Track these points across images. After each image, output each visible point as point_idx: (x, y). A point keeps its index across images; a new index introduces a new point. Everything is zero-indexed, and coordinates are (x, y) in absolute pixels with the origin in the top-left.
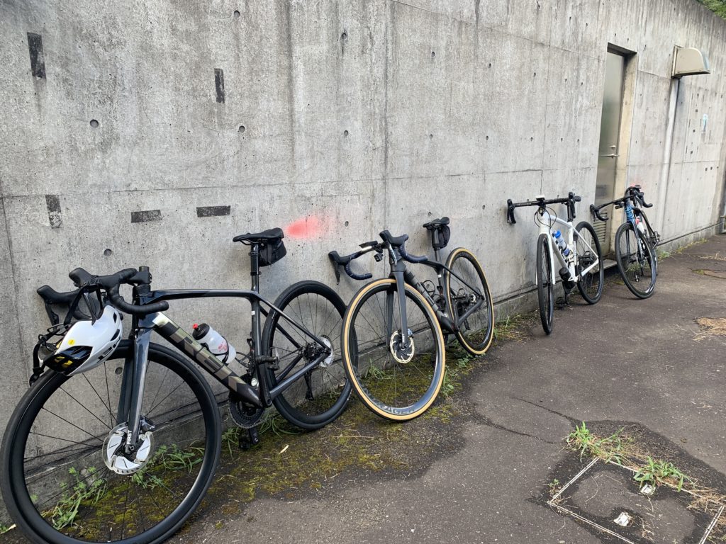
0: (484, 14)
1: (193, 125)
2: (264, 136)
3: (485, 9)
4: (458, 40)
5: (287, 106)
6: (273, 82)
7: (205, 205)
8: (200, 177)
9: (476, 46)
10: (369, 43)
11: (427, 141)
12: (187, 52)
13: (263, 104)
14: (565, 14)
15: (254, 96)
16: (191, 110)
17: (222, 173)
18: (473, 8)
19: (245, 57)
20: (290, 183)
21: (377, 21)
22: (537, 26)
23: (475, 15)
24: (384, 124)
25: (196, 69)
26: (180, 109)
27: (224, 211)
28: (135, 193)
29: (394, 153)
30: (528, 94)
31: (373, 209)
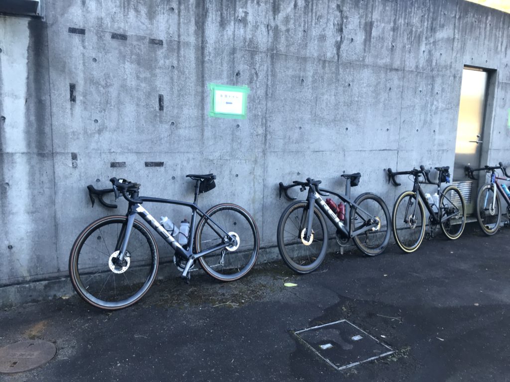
0: (344, 55)
1: (146, 122)
2: (186, 127)
3: (345, 52)
4: (322, 71)
5: (200, 112)
6: (191, 100)
7: (150, 161)
8: (148, 147)
9: (337, 74)
10: (255, 77)
11: (297, 130)
12: (145, 87)
13: (186, 111)
14: (419, 49)
15: (180, 108)
16: (145, 114)
17: (160, 145)
18: (335, 52)
19: (176, 88)
20: (200, 152)
21: (261, 65)
22: (392, 59)
23: (337, 56)
25: (149, 95)
26: (139, 114)
27: (160, 164)
28: (113, 154)
29: (272, 137)
30: (384, 101)
31: (255, 168)
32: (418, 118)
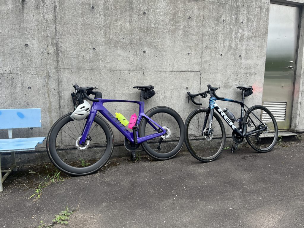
9: (131, 3)
11: (92, 51)
24: (55, 41)
29: (64, 56)
30: (183, 29)
31: (49, 82)
32: (222, 45)
